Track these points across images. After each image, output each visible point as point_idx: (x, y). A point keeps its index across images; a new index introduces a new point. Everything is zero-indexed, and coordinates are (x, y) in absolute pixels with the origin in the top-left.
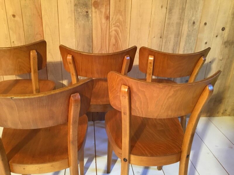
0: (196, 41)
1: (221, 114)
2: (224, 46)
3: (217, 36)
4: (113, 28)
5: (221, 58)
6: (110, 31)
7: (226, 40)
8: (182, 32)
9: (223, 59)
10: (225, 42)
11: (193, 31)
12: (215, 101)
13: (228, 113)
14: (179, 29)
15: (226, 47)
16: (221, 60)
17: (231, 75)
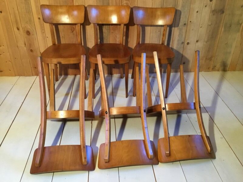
0: (189, 11)
1: (211, 69)
2: (213, 14)
3: (206, 6)
4: (125, 2)
5: (210, 24)
6: (123, 4)
7: (213, 9)
8: (178, 4)
9: (211, 24)
10: (213, 11)
11: (186, 2)
12: (206, 59)
13: (217, 68)
14: (176, 1)
15: (214, 14)
16: (210, 25)
17: (219, 38)
